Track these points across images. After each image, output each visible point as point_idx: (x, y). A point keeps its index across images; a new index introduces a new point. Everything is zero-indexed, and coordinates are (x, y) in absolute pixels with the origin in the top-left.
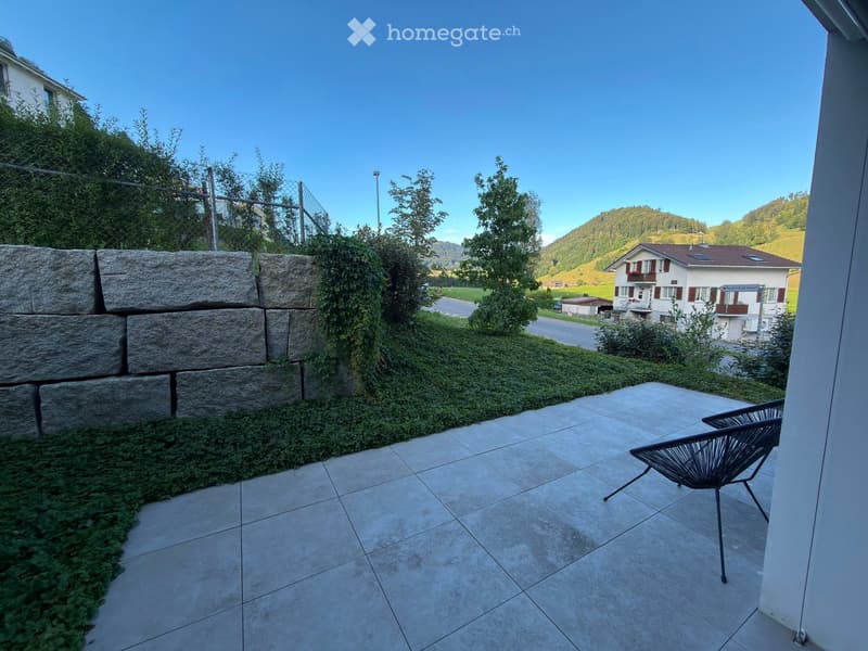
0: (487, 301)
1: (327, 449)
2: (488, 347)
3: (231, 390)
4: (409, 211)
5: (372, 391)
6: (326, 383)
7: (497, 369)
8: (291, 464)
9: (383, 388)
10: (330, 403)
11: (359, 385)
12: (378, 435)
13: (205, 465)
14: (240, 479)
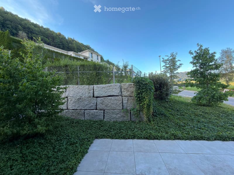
0: (200, 93)
1: (134, 136)
2: (200, 110)
3: (114, 116)
4: (168, 66)
5: (150, 121)
6: (136, 117)
7: (203, 120)
8: (124, 138)
9: (154, 121)
10: (137, 123)
11: (146, 119)
12: (149, 136)
13: (107, 133)
14: (113, 138)
